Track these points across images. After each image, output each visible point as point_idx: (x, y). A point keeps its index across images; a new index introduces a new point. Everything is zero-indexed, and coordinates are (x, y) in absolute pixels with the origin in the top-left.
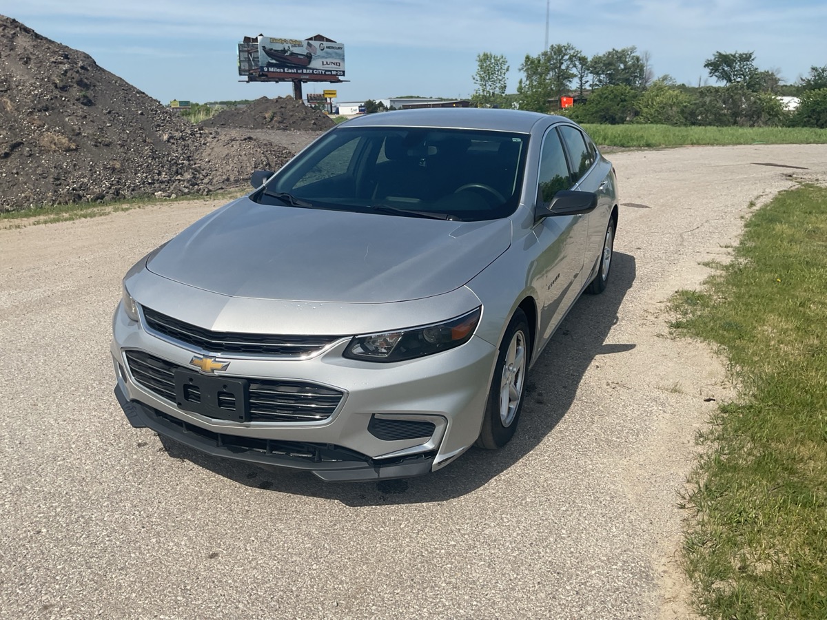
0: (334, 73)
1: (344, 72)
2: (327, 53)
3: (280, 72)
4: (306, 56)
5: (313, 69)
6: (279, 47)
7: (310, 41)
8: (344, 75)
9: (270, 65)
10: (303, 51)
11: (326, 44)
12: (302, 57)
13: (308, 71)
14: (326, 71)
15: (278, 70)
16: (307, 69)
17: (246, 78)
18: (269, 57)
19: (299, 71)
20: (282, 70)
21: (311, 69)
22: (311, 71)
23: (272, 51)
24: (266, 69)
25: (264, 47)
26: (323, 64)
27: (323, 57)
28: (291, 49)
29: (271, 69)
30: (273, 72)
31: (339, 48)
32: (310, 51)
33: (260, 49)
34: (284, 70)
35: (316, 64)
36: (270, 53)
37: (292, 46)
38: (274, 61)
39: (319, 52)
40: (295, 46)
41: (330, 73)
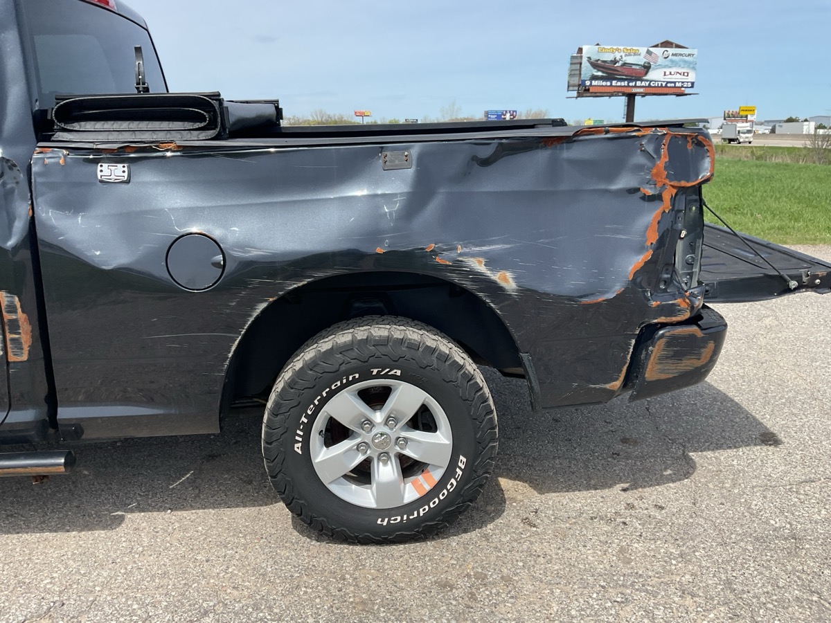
0: (677, 85)
1: (693, 84)
2: (672, 61)
3: (606, 86)
4: (644, 66)
5: (651, 81)
6: (608, 57)
7: (651, 49)
8: (692, 87)
9: (594, 78)
10: (641, 60)
11: (671, 51)
12: (638, 67)
13: (643, 84)
14: (668, 82)
15: (604, 83)
16: (642, 81)
17: (575, 93)
18: (594, 68)
19: (631, 84)
20: (609, 84)
21: (647, 81)
22: (647, 83)
23: (599, 62)
24: (588, 83)
25: (589, 58)
26: (665, 75)
27: (665, 66)
28: (624, 58)
29: (594, 83)
30: (598, 86)
31: (689, 55)
32: (650, 59)
33: (585, 60)
34: (611, 83)
35: (655, 75)
36: (595, 65)
37: (626, 55)
38: (600, 74)
39: (661, 61)
40: (630, 55)
41: (673, 85)
